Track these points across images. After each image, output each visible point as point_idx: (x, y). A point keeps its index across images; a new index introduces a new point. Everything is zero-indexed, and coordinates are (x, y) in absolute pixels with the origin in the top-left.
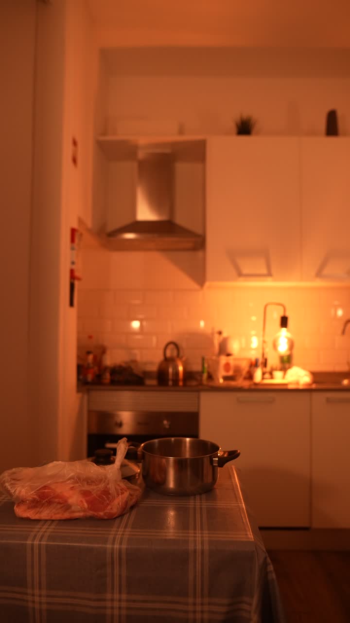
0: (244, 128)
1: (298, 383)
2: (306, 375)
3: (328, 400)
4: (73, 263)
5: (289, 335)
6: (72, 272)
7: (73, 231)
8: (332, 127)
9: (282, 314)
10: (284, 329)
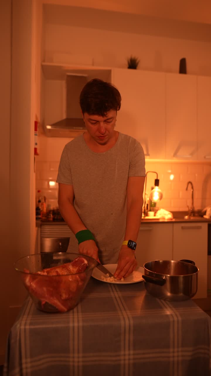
0: (133, 65)
1: (164, 218)
2: (169, 214)
3: (183, 228)
4: (36, 144)
5: (160, 190)
6: (36, 149)
7: (36, 123)
8: (183, 69)
9: (156, 178)
10: (157, 187)
